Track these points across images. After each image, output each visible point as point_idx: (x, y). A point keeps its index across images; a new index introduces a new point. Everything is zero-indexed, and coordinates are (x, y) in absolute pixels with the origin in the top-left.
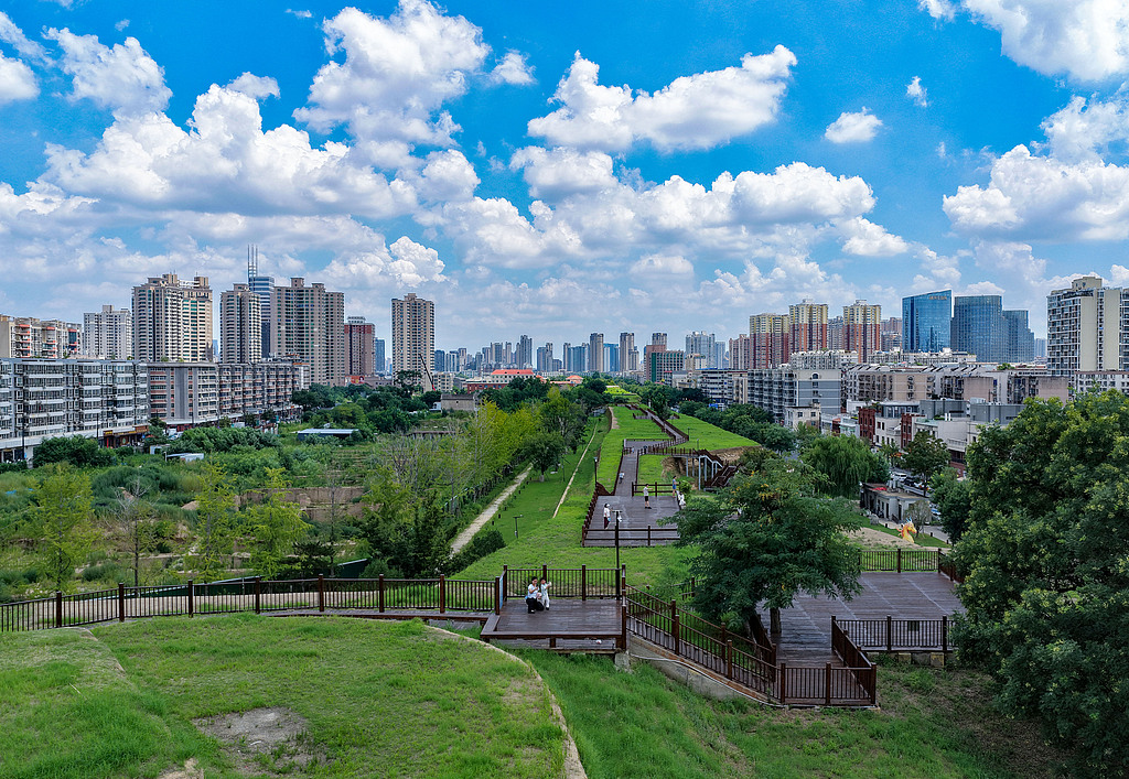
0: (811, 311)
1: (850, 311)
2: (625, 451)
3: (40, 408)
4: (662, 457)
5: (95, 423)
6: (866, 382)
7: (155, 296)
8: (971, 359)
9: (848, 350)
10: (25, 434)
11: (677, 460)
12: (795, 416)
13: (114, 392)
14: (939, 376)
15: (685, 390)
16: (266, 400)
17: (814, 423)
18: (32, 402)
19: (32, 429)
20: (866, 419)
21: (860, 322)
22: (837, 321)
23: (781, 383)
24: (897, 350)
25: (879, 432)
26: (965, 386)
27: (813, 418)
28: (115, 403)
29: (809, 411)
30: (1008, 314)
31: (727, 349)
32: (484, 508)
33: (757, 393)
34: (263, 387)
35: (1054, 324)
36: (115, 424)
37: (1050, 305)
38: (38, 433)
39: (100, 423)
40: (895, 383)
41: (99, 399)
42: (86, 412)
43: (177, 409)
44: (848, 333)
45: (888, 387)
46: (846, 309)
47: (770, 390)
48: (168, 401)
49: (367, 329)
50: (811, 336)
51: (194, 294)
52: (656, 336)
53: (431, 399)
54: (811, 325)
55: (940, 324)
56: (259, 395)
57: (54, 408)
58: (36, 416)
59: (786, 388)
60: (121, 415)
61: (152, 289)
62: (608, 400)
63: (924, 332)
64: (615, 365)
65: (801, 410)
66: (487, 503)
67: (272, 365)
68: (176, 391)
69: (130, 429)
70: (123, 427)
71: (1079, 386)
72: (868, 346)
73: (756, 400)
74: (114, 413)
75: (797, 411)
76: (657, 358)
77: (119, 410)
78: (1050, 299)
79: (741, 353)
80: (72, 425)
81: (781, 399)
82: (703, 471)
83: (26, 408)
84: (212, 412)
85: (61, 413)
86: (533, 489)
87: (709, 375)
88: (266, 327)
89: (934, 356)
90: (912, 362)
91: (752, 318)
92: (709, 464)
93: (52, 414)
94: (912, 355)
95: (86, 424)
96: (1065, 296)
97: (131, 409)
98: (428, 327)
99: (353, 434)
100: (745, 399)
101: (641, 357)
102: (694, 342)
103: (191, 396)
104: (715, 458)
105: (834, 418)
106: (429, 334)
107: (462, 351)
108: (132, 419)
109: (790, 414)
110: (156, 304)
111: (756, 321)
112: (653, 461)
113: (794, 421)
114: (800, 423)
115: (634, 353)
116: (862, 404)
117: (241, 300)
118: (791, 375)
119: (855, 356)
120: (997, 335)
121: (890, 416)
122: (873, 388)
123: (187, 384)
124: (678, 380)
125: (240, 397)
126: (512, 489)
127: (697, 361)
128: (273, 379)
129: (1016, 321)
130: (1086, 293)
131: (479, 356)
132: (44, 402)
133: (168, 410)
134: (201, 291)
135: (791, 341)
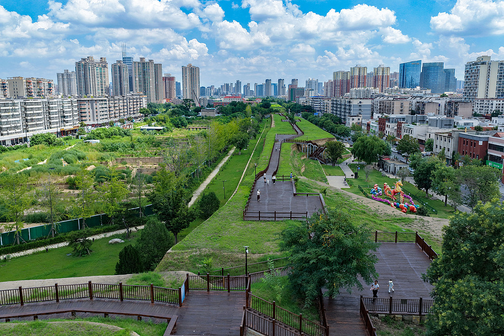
0: (360, 70)
1: (377, 70)
2: (276, 141)
3: (32, 120)
4: (292, 144)
5: (56, 126)
6: (382, 105)
7: (85, 66)
8: (429, 91)
9: (375, 87)
10: (28, 131)
11: (298, 145)
12: (351, 120)
13: (64, 112)
14: (414, 101)
15: (305, 106)
16: (129, 112)
17: (359, 123)
18: (29, 118)
19: (30, 129)
20: (382, 123)
21: (381, 74)
22: (371, 74)
23: (345, 105)
24: (396, 87)
25: (387, 129)
26: (426, 107)
27: (359, 121)
28: (64, 117)
29: (357, 118)
30: (446, 70)
31: (323, 86)
32: (213, 169)
33: (335, 109)
34: (127, 107)
35: (467, 77)
36: (65, 126)
37: (466, 69)
38: (33, 131)
39: (58, 125)
40: (395, 106)
41: (57, 115)
42: (52, 121)
43: (91, 118)
44: (375, 79)
45: (392, 107)
46: (375, 69)
47: (341, 108)
48: (87, 114)
49: (171, 79)
50: (359, 81)
51: (101, 65)
52: (293, 80)
53: (197, 110)
54: (359, 76)
55: (416, 75)
56: (126, 110)
57: (39, 120)
58: (31, 123)
59: (348, 107)
60: (67, 122)
61: (83, 63)
62: (271, 111)
63: (408, 79)
64: (276, 93)
65: (353, 118)
66: (215, 167)
67: (131, 97)
68: (91, 110)
69: (71, 128)
70: (68, 127)
71: (477, 105)
72: (384, 85)
73: (334, 112)
74: (64, 121)
75: (352, 118)
76: (294, 91)
77: (66, 120)
78: (466, 66)
79: (329, 88)
80: (47, 127)
81: (345, 112)
82: (309, 149)
83: (27, 121)
84: (106, 118)
85: (42, 122)
86: (236, 159)
87: (315, 100)
88: (131, 79)
89: (412, 90)
90: (403, 92)
91: (334, 73)
92: (312, 147)
93: (38, 123)
94: (403, 90)
95: (52, 126)
96: (473, 64)
97: (71, 119)
98: (197, 78)
99: (163, 129)
100: (330, 111)
101: (287, 89)
102: (309, 83)
103: (97, 112)
104: (315, 144)
105: (368, 122)
106: (197, 81)
107: (212, 87)
108: (72, 123)
109: (349, 119)
110: (85, 70)
111: (336, 74)
112: (288, 146)
113: (351, 122)
114: (353, 123)
115: (284, 87)
116: (380, 115)
117: (120, 67)
118: (350, 102)
119: (378, 90)
120: (440, 79)
121: (392, 122)
122: (385, 108)
123: (95, 107)
124: (302, 101)
125: (117, 112)
126: (226, 159)
127: (310, 91)
128: (131, 103)
129: (449, 73)
130: (483, 63)
131: (219, 89)
132: (34, 118)
133: (87, 118)
134: (103, 63)
135: (350, 83)
